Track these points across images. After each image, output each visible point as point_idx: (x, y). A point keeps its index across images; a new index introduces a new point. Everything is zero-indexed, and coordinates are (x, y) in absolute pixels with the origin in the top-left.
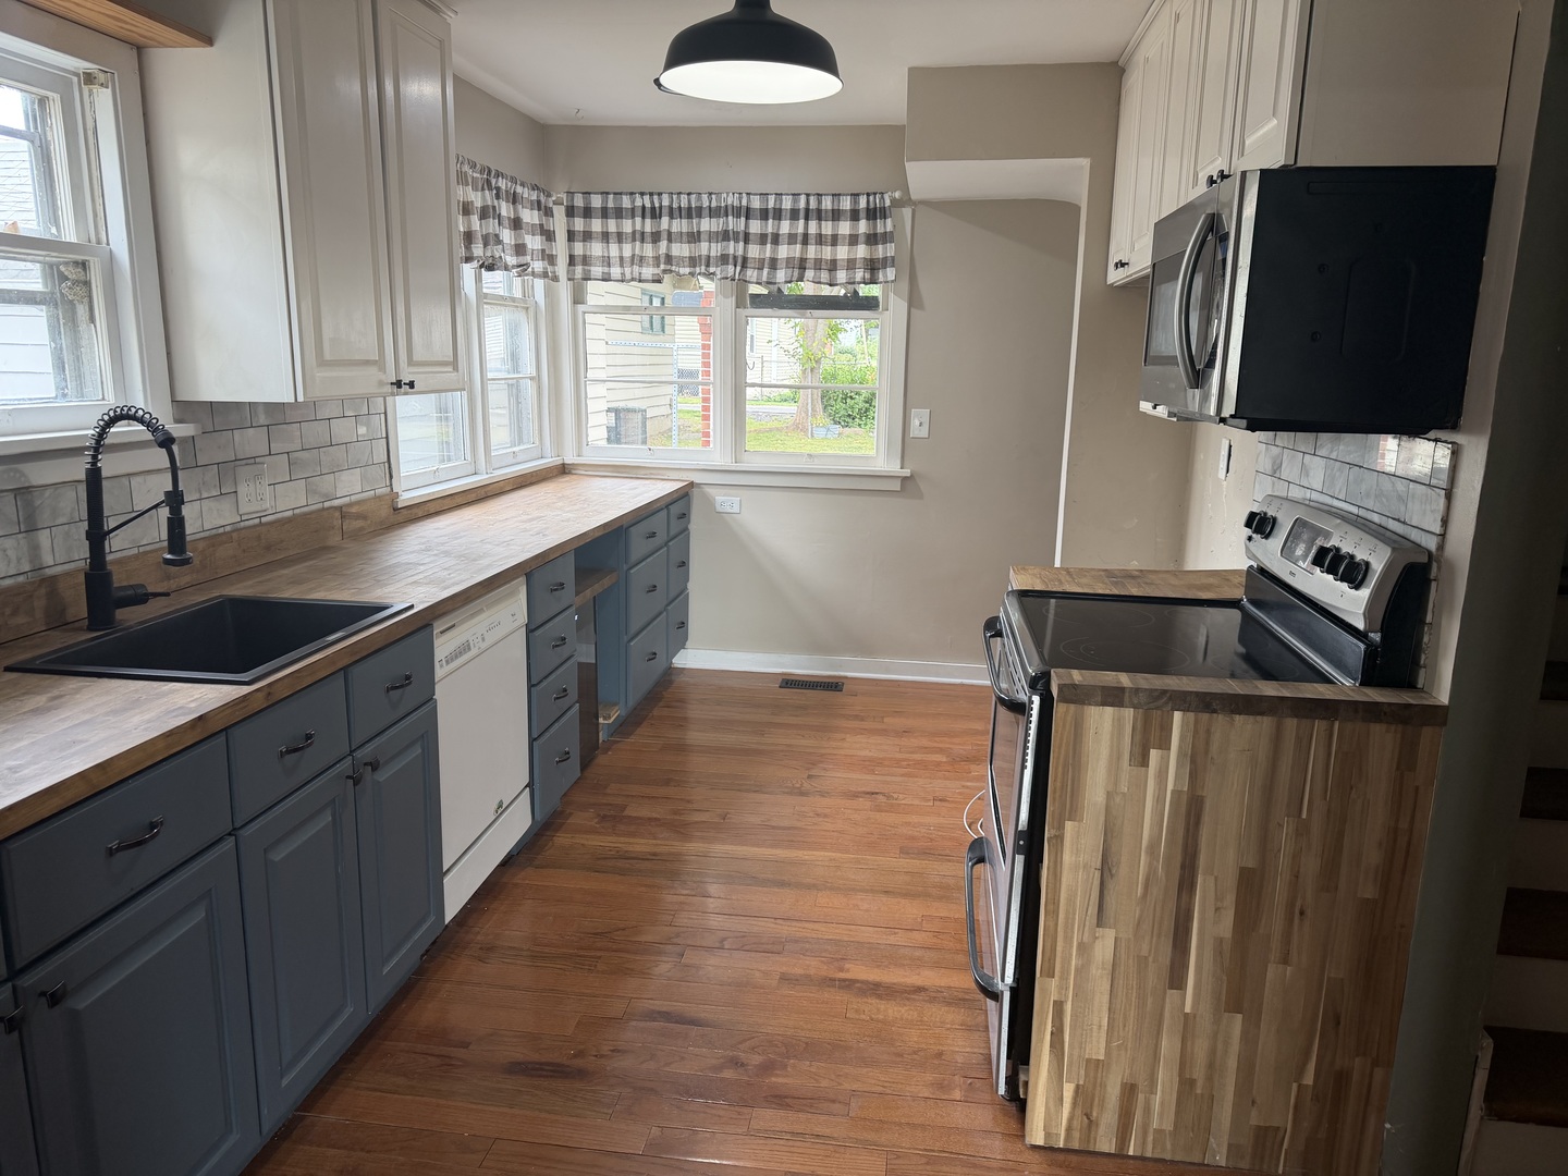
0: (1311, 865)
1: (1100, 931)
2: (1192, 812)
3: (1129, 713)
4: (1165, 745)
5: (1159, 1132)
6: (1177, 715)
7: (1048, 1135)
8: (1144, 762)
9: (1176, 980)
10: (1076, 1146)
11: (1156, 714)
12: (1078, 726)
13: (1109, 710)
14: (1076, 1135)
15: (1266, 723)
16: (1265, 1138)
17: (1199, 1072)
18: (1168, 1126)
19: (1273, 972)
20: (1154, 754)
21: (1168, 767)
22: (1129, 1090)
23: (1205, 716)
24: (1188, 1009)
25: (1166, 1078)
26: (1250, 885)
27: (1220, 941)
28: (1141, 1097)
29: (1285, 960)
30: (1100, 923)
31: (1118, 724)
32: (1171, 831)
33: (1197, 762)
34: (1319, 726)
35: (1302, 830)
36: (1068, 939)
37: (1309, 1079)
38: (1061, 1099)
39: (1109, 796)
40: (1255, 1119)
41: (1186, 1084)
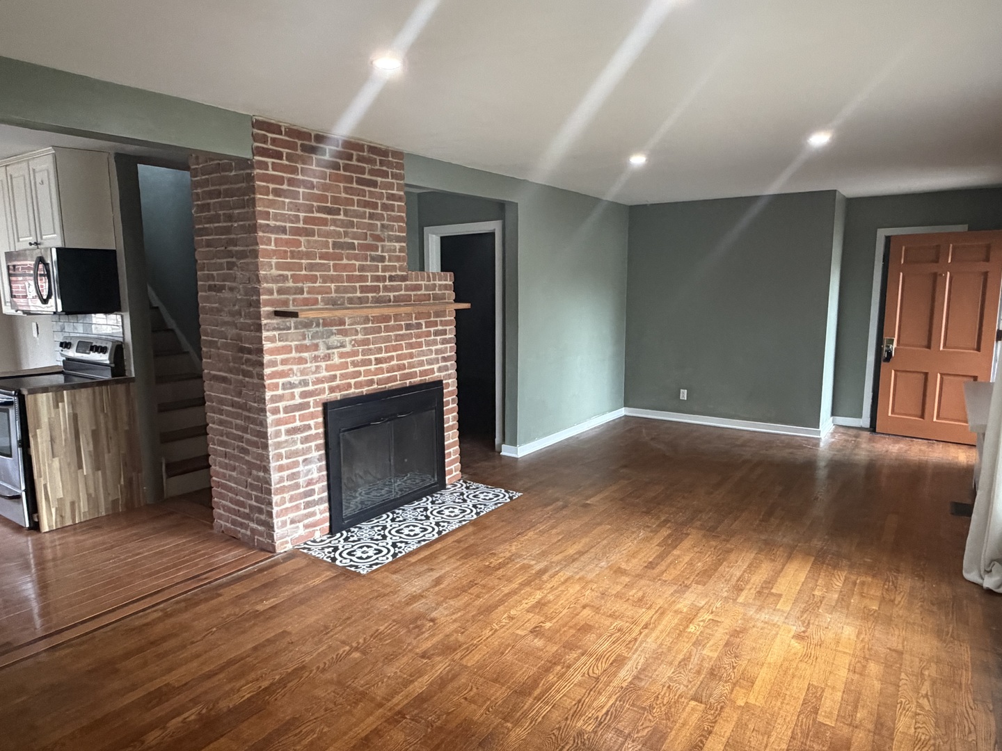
0: (110, 425)
1: (54, 459)
2: (75, 418)
3: (50, 394)
4: (63, 401)
5: (84, 513)
6: (65, 392)
7: (49, 527)
8: (57, 407)
9: (80, 467)
10: (59, 527)
11: (59, 393)
12: (36, 400)
13: (44, 394)
14: (58, 523)
15: (90, 390)
16: (115, 502)
17: (92, 491)
18: (86, 510)
19: (106, 456)
20: (60, 404)
21: (65, 406)
22: (73, 504)
23: (73, 391)
24: (85, 474)
25: (83, 496)
26: (95, 434)
27: (90, 452)
28: (77, 505)
29: (109, 452)
30: (54, 456)
31: (48, 398)
32: (69, 424)
33: (73, 404)
34: (104, 388)
35: (106, 415)
36: (44, 465)
37: (122, 483)
38: (51, 514)
39: (49, 419)
40: (111, 499)
41: (89, 495)
